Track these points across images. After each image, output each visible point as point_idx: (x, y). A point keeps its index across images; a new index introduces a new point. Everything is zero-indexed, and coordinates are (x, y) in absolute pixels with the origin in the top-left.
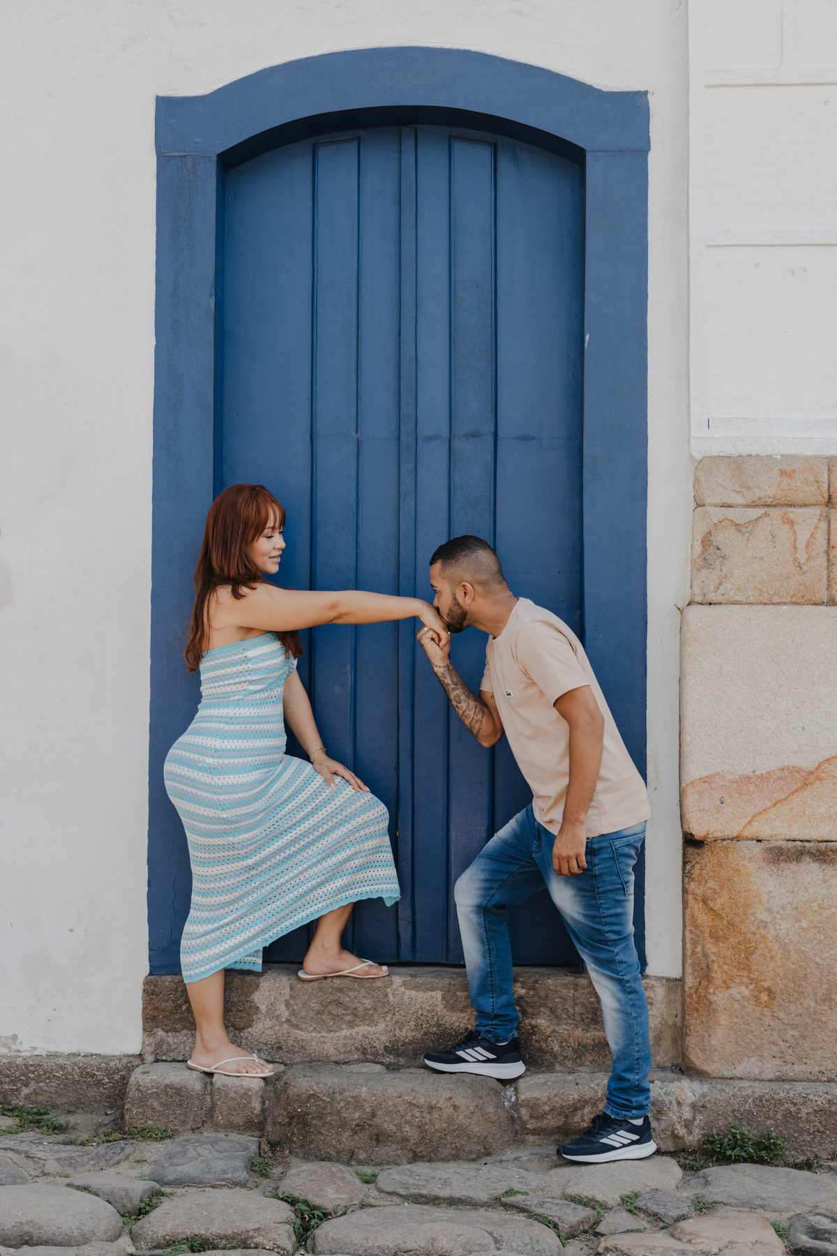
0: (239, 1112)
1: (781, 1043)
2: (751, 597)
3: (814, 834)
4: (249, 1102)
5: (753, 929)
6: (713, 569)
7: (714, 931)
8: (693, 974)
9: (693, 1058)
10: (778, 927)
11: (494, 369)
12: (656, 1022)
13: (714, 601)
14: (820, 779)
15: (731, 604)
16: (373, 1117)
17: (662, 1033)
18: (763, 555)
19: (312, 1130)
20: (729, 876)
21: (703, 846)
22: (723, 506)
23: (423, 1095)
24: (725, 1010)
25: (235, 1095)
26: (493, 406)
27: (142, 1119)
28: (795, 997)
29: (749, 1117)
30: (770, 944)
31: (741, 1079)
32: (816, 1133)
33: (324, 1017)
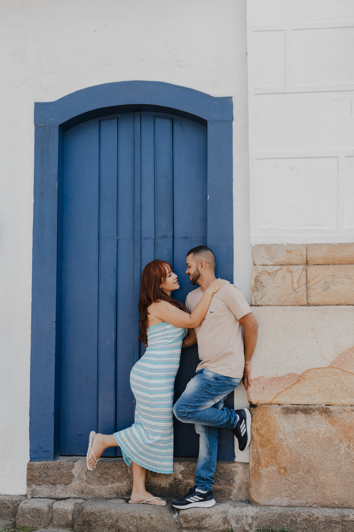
0: (63, 520)
1: (290, 491)
2: (275, 303)
3: (302, 402)
4: (67, 516)
5: (277, 442)
6: (259, 291)
7: (261, 443)
8: (252, 461)
9: (253, 497)
10: (288, 441)
11: (172, 210)
12: (239, 481)
13: (260, 305)
14: (304, 379)
15: (267, 306)
16: (117, 522)
17: (241, 486)
18: (280, 285)
19: (92, 527)
20: (267, 420)
21: (256, 407)
22: (263, 265)
23: (138, 513)
24: (266, 476)
25: (61, 513)
26: (172, 225)
27: (23, 522)
28: (295, 471)
29: (275, 522)
30: (284, 448)
31: (273, 506)
32: (304, 529)
33: (101, 479)
